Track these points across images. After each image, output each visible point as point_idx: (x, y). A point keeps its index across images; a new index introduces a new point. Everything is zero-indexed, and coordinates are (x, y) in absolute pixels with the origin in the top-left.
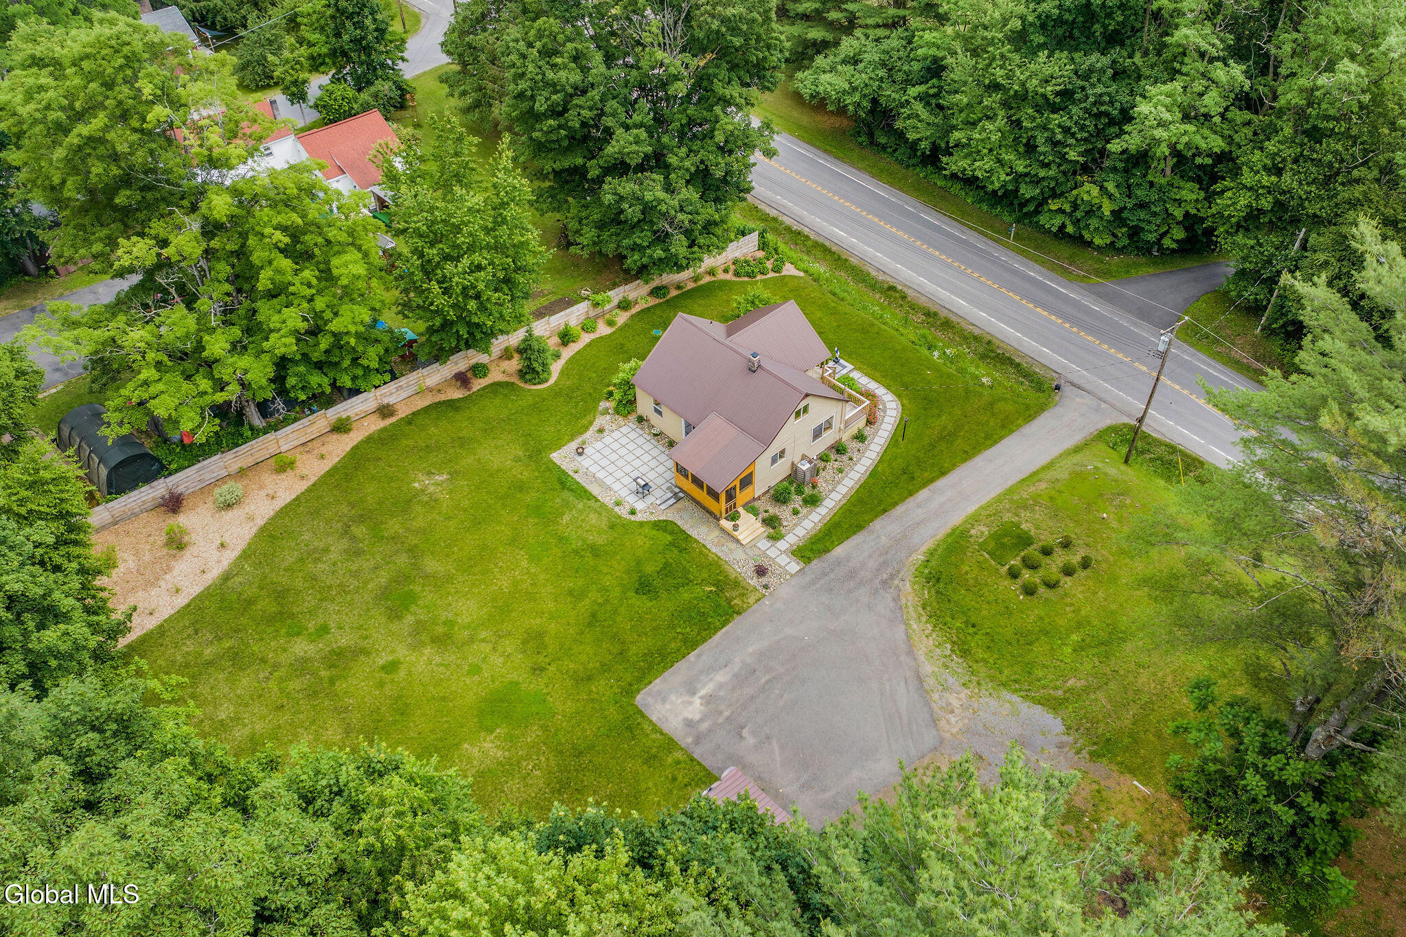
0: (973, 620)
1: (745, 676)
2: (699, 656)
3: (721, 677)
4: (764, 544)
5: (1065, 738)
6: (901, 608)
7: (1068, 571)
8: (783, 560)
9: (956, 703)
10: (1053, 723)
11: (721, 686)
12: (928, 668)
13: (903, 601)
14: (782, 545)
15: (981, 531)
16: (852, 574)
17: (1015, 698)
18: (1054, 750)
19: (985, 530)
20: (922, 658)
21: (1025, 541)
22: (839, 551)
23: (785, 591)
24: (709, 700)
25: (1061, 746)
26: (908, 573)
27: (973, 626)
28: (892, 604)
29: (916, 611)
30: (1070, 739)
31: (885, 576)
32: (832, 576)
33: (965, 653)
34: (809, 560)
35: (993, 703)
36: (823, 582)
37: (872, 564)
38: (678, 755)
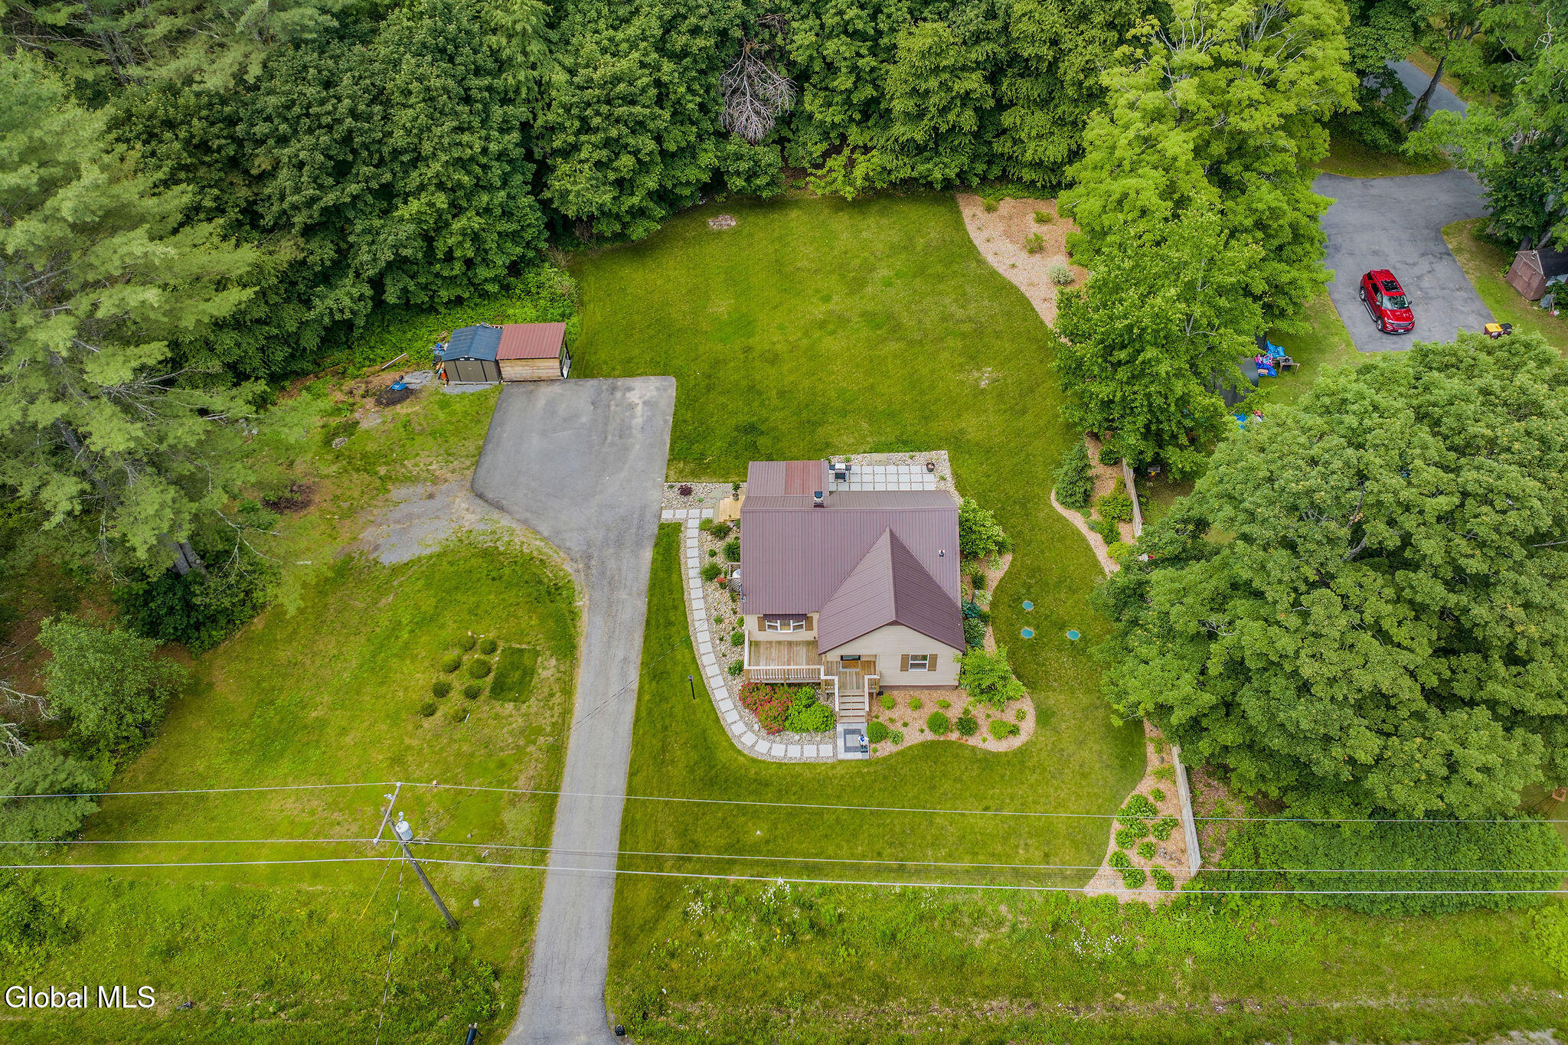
0: (497, 583)
1: (624, 431)
2: (666, 421)
3: (638, 421)
4: (708, 513)
5: (375, 555)
6: (559, 547)
7: (441, 691)
8: (680, 514)
9: (468, 516)
10: (390, 558)
11: (633, 417)
12: (505, 522)
13: (562, 554)
14: (696, 523)
15: (547, 669)
16: (619, 543)
17: (428, 552)
18: (381, 541)
19: (544, 674)
20: (514, 526)
21: (499, 690)
22: (648, 554)
23: (654, 495)
24: (632, 407)
25: (376, 548)
26: (579, 582)
27: (494, 579)
28: (568, 544)
29: (545, 554)
30: (371, 558)
31: (593, 562)
32: (633, 531)
33: (486, 554)
34: (662, 527)
35: (442, 536)
36: (636, 522)
37: (612, 564)
38: (617, 373)
